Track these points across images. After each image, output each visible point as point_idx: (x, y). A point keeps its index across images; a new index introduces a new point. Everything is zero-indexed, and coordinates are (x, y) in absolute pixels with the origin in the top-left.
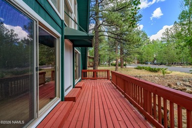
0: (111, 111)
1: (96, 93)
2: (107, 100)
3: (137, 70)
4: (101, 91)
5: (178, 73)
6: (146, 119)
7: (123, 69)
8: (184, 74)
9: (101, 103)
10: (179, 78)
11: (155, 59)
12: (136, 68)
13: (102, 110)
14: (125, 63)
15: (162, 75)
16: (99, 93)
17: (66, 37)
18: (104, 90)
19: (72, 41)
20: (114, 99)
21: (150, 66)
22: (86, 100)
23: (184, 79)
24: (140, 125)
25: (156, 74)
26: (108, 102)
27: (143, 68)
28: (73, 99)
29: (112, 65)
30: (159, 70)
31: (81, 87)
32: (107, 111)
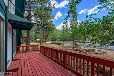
0: (47, 69)
1: (32, 61)
2: (42, 64)
3: (51, 44)
4: (36, 59)
5: (67, 45)
6: (64, 68)
7: (44, 44)
8: (69, 45)
9: (38, 67)
10: (68, 47)
11: (59, 38)
12: (51, 43)
13: (41, 71)
14: (45, 40)
15: (62, 46)
16: (35, 61)
17: (9, 21)
18: (37, 58)
19: (12, 24)
20: (46, 62)
21: (56, 42)
22: (26, 68)
23: (70, 47)
24: (63, 72)
25: (60, 46)
26: (43, 65)
27: (54, 43)
28: (16, 70)
29: (37, 41)
30: (61, 43)
31: (19, 59)
32: (44, 71)
